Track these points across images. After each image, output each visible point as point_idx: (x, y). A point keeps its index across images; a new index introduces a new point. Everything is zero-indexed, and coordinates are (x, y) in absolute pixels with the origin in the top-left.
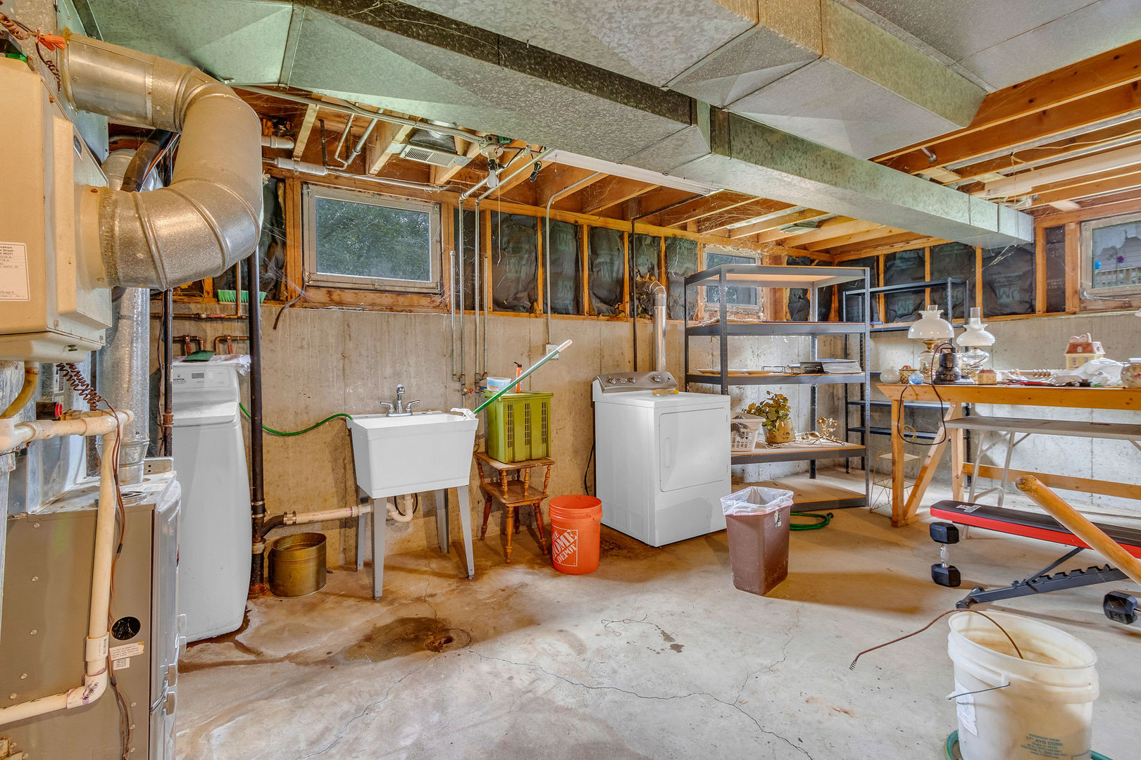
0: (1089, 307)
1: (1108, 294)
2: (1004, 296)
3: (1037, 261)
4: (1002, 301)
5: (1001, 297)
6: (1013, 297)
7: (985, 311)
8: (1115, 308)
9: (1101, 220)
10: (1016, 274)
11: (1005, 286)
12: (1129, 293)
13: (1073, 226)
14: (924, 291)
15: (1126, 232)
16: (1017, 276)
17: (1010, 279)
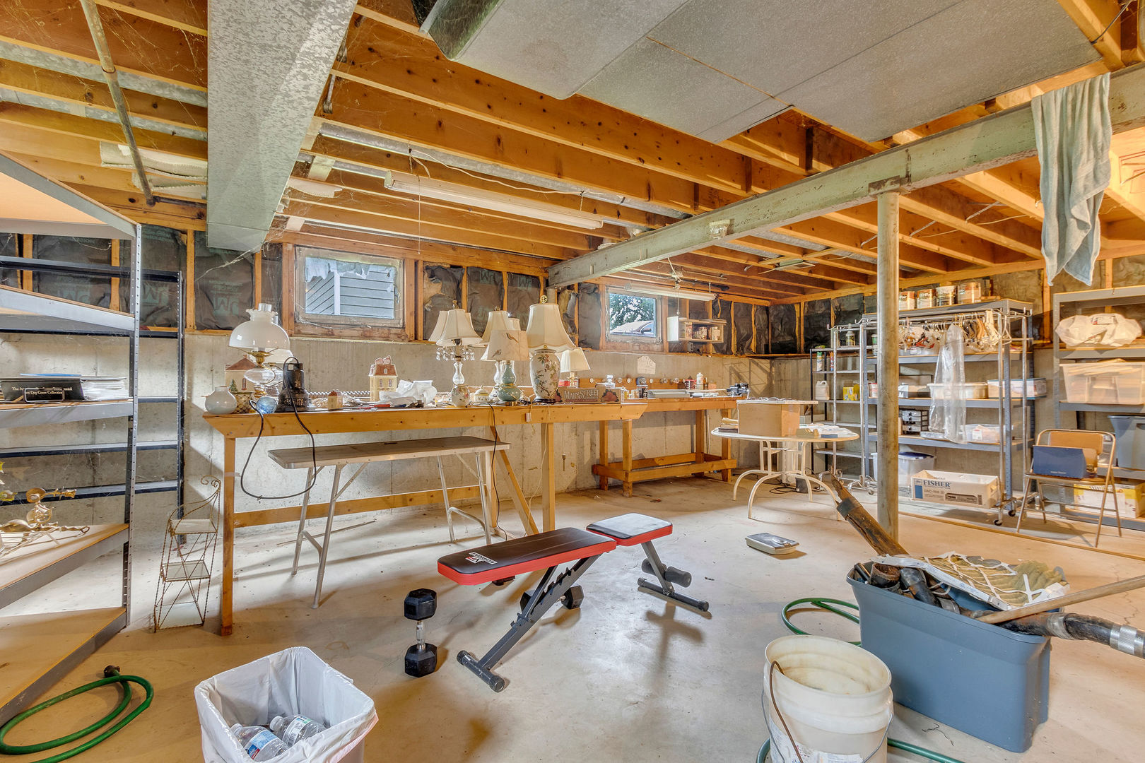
0: (303, 332)
1: (316, 321)
2: (222, 306)
3: (257, 274)
4: (219, 312)
5: (218, 308)
6: (231, 310)
7: (199, 321)
8: (322, 334)
9: (312, 249)
10: (234, 284)
11: (223, 295)
12: (331, 322)
13: (290, 247)
14: (110, 282)
15: (329, 267)
16: (237, 287)
17: (229, 288)
